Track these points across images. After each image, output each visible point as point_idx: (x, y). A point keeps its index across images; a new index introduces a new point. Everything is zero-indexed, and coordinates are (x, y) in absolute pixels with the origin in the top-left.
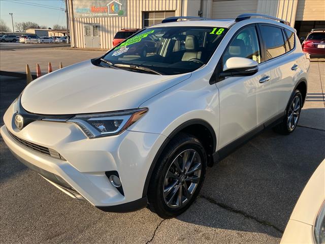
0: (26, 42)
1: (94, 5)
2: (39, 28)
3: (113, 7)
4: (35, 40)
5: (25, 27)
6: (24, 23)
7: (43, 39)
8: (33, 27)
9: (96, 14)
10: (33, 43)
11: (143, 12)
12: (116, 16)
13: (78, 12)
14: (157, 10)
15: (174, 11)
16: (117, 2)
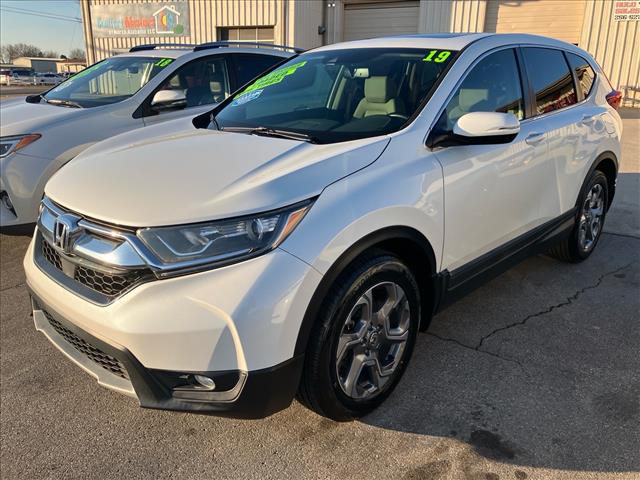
0: (8, 84)
1: (129, 16)
2: (41, 55)
3: (165, 17)
4: (27, 78)
5: (13, 53)
6: (11, 46)
7: (44, 78)
8: (27, 55)
9: (134, 32)
10: (22, 86)
11: (218, 28)
13: (100, 26)
14: (242, 24)
15: (272, 27)
16: (172, 9)
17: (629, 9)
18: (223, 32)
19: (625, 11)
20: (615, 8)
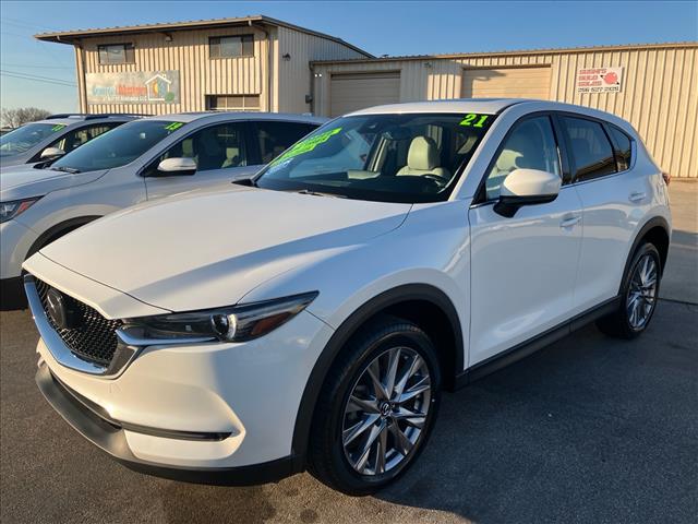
1: (122, 84)
3: (156, 86)
9: (127, 99)
11: (207, 96)
12: (161, 103)
13: (94, 94)
14: (230, 93)
15: (258, 96)
16: (163, 77)
17: (591, 82)
18: (212, 101)
19: (588, 84)
20: (578, 81)
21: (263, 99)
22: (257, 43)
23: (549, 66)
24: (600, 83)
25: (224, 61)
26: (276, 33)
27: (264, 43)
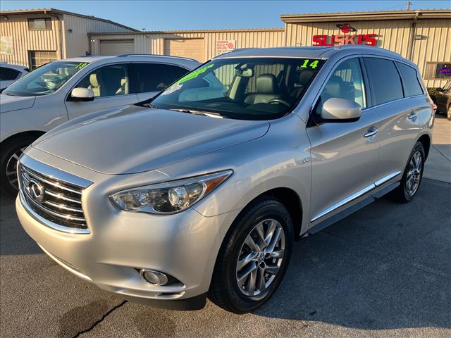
11: (29, 51)
15: (55, 51)
18: (32, 54)
20: (216, 47)
21: (58, 53)
22: (53, 22)
23: (203, 38)
24: (226, 48)
25: (36, 32)
26: (62, 17)
27: (56, 22)
